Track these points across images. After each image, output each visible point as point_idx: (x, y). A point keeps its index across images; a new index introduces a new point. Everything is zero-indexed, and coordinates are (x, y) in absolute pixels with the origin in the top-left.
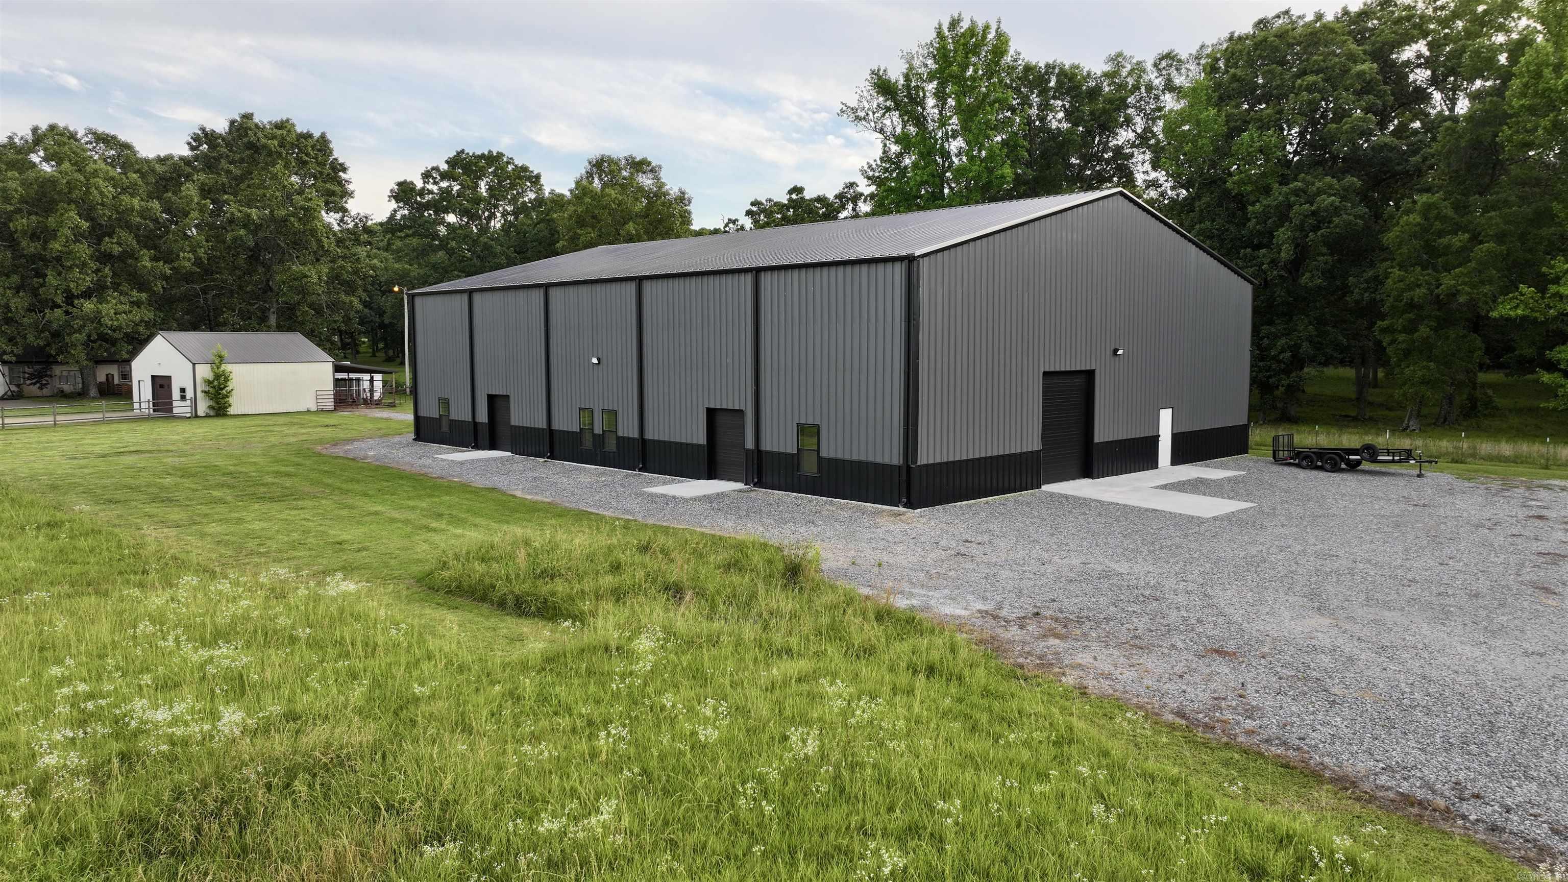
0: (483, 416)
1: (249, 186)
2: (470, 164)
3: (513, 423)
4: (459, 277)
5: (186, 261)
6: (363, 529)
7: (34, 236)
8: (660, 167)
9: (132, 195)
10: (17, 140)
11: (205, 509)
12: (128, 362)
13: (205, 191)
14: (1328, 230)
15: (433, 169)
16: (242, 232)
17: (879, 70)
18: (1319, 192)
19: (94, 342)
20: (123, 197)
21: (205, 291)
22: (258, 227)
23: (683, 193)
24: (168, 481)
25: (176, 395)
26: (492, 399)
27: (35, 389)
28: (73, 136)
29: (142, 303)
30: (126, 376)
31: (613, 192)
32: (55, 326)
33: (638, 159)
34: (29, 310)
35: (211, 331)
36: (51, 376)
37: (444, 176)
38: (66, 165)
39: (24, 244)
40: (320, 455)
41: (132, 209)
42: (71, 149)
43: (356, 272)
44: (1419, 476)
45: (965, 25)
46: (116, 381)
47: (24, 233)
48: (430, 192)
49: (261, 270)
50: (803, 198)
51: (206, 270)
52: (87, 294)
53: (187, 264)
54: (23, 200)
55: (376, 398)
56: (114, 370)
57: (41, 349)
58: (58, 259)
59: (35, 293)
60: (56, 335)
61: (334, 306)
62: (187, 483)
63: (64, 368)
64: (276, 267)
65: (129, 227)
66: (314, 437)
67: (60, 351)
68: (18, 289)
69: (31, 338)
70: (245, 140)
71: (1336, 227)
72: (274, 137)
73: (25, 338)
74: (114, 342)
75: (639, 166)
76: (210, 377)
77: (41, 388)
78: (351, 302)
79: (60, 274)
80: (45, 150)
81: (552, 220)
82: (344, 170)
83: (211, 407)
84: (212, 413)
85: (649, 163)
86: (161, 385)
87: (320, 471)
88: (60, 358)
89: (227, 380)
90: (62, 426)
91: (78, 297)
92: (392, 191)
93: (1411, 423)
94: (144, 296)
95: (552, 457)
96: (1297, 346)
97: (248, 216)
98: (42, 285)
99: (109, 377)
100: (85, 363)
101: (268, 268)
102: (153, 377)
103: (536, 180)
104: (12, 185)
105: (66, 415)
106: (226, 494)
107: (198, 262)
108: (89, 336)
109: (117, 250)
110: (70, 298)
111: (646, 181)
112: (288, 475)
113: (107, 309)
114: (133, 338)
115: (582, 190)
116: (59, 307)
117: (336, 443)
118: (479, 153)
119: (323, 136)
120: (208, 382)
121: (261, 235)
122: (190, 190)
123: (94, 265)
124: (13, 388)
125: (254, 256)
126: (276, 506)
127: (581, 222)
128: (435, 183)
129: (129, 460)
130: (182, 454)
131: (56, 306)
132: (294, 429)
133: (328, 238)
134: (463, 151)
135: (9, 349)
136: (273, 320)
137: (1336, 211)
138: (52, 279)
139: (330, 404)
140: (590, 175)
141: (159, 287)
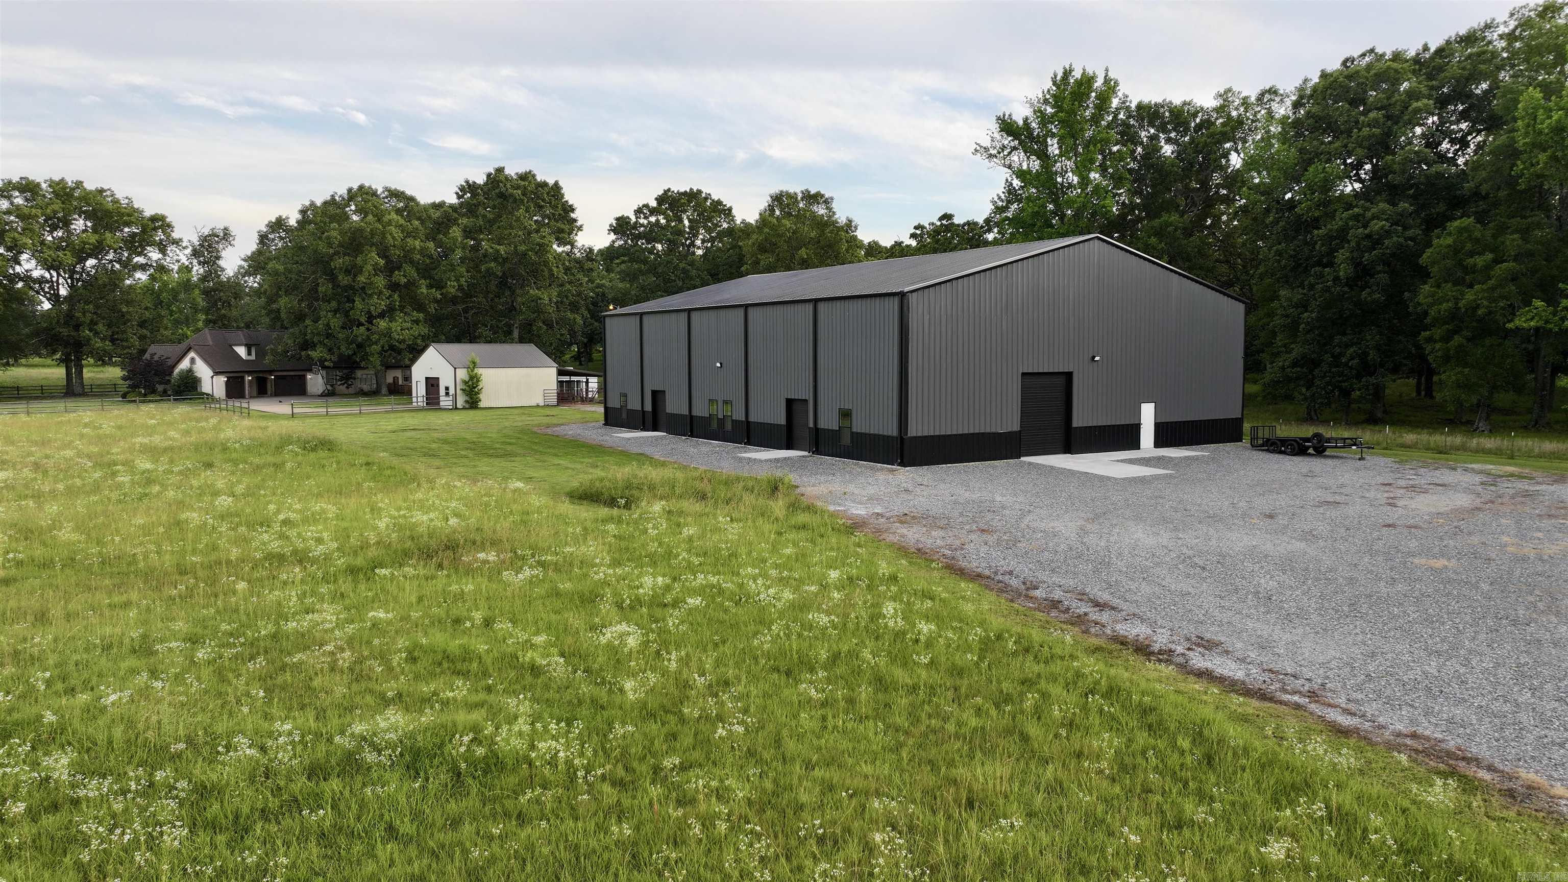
0: (648, 407)
1: (499, 227)
2: (674, 199)
3: (667, 411)
4: (662, 296)
5: (452, 288)
6: (547, 472)
7: (348, 272)
8: (832, 199)
9: (415, 238)
10: (337, 198)
11: (455, 460)
12: (409, 367)
13: (468, 233)
14: (1381, 251)
15: (644, 206)
16: (493, 265)
17: (1004, 115)
18: (1374, 217)
19: (386, 351)
20: (408, 240)
21: (466, 311)
22: (505, 260)
23: (850, 221)
24: (434, 446)
25: (442, 391)
26: (655, 393)
27: (343, 388)
28: (374, 194)
29: (420, 321)
30: (408, 379)
31: (788, 223)
32: (360, 339)
33: (812, 193)
34: (343, 328)
35: (471, 342)
36: (355, 379)
37: (653, 211)
38: (370, 217)
39: (340, 277)
40: (536, 433)
41: (415, 248)
42: (373, 204)
43: (579, 294)
44: (1360, 459)
45: (1077, 74)
46: (400, 383)
47: (341, 269)
48: (642, 225)
49: (507, 293)
50: (953, 224)
51: (467, 294)
52: (382, 315)
53: (452, 290)
54: (341, 245)
55: (590, 396)
56: (398, 373)
57: (349, 357)
58: (363, 288)
59: (347, 314)
60: (360, 346)
61: (562, 321)
62: (446, 447)
63: (366, 372)
64: (518, 291)
65: (412, 262)
66: (536, 422)
67: (363, 359)
68: (335, 312)
69: (343, 348)
70: (497, 191)
71: (1387, 248)
72: (518, 188)
73: (339, 349)
74: (399, 352)
75: (813, 198)
76: (467, 378)
77: (347, 388)
78: (575, 319)
79: (364, 300)
80: (356, 206)
81: (740, 247)
82: (573, 210)
83: (467, 402)
84: (467, 406)
85: (822, 196)
86: (432, 384)
87: (531, 442)
88: (363, 364)
89: (478, 381)
90: (365, 414)
91: (375, 318)
92: (611, 225)
93: (1481, 425)
94: (421, 316)
95: (692, 436)
96: (1366, 354)
97: (498, 251)
98: (352, 309)
99: (395, 379)
100: (379, 368)
101: (513, 292)
102: (427, 378)
103: (728, 213)
104: (334, 234)
105: (367, 407)
106: (470, 454)
107: (460, 288)
108: (383, 347)
109: (403, 280)
110: (370, 318)
111: (821, 210)
112: (510, 444)
113: (396, 326)
114: (413, 348)
115: (764, 221)
116: (363, 325)
117: (548, 426)
118: (682, 190)
119: (556, 183)
120: (465, 382)
121: (507, 266)
122: (456, 232)
123: (387, 293)
124: (329, 387)
125: (503, 283)
126: (498, 460)
127: (762, 249)
128: (646, 218)
129: (409, 434)
130: (444, 431)
131: (361, 324)
132: (524, 418)
133: (557, 267)
134: (669, 190)
135: (328, 357)
136: (516, 334)
137: (1388, 233)
138: (358, 304)
139: (554, 400)
140: (771, 209)
141: (432, 307)
